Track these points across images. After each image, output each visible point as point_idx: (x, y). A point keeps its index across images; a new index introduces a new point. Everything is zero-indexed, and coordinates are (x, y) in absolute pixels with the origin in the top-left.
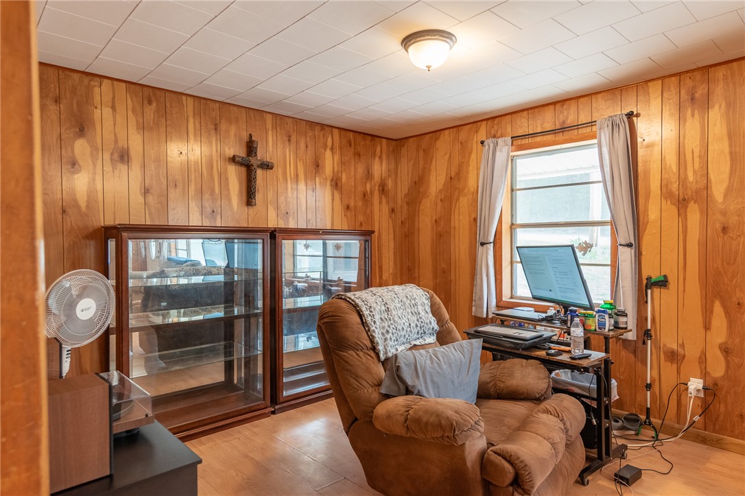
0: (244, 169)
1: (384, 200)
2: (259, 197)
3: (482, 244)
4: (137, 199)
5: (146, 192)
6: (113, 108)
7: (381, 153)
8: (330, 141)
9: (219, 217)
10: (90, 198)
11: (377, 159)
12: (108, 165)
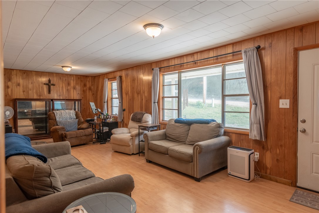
0: (48, 86)
1: (90, 91)
2: (52, 92)
3: (104, 102)
4: (22, 93)
5: (24, 91)
7: (89, 80)
8: (72, 78)
9: (41, 96)
10: (12, 93)
11: (88, 81)
12: (15, 86)
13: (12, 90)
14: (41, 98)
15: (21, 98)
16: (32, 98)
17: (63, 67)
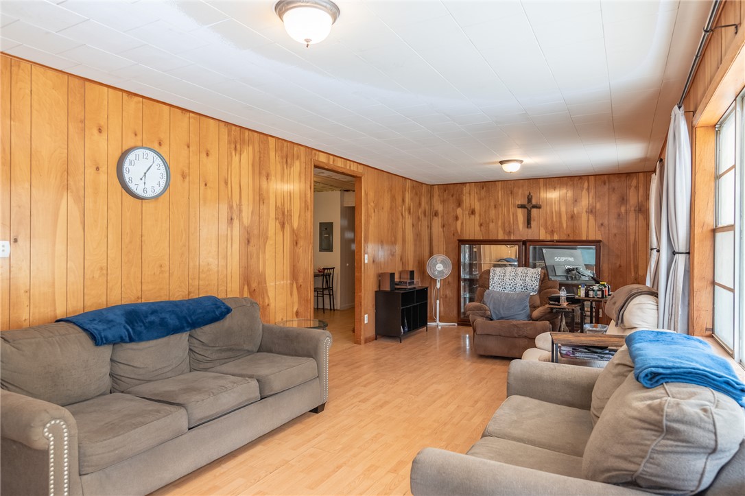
0: (526, 210)
2: (533, 224)
3: (652, 249)
4: (477, 228)
5: (481, 225)
6: (470, 194)
7: (638, 183)
8: (586, 185)
9: (512, 235)
10: (462, 229)
11: (633, 188)
12: (467, 215)
13: (462, 223)
14: (512, 238)
15: (476, 238)
16: (494, 238)
17: (502, 162)
